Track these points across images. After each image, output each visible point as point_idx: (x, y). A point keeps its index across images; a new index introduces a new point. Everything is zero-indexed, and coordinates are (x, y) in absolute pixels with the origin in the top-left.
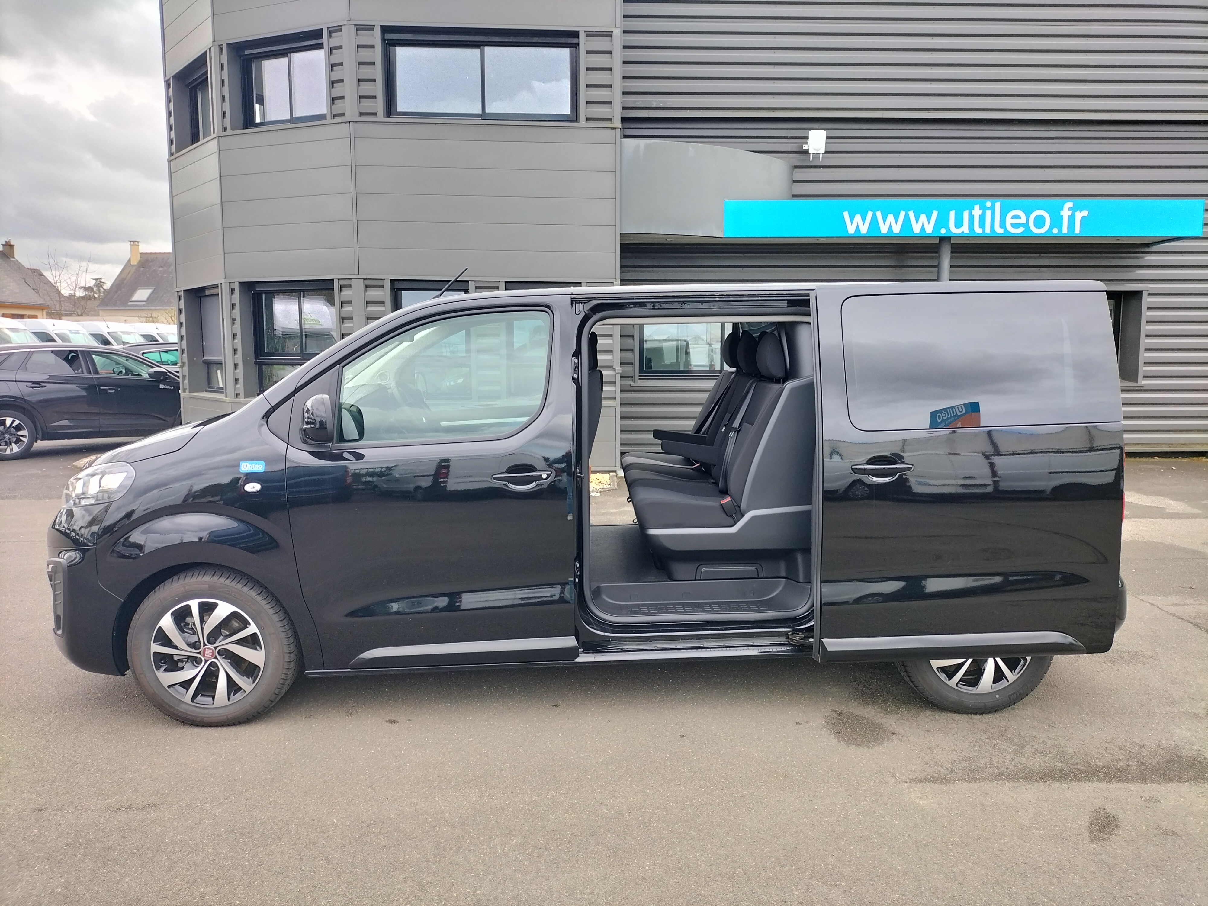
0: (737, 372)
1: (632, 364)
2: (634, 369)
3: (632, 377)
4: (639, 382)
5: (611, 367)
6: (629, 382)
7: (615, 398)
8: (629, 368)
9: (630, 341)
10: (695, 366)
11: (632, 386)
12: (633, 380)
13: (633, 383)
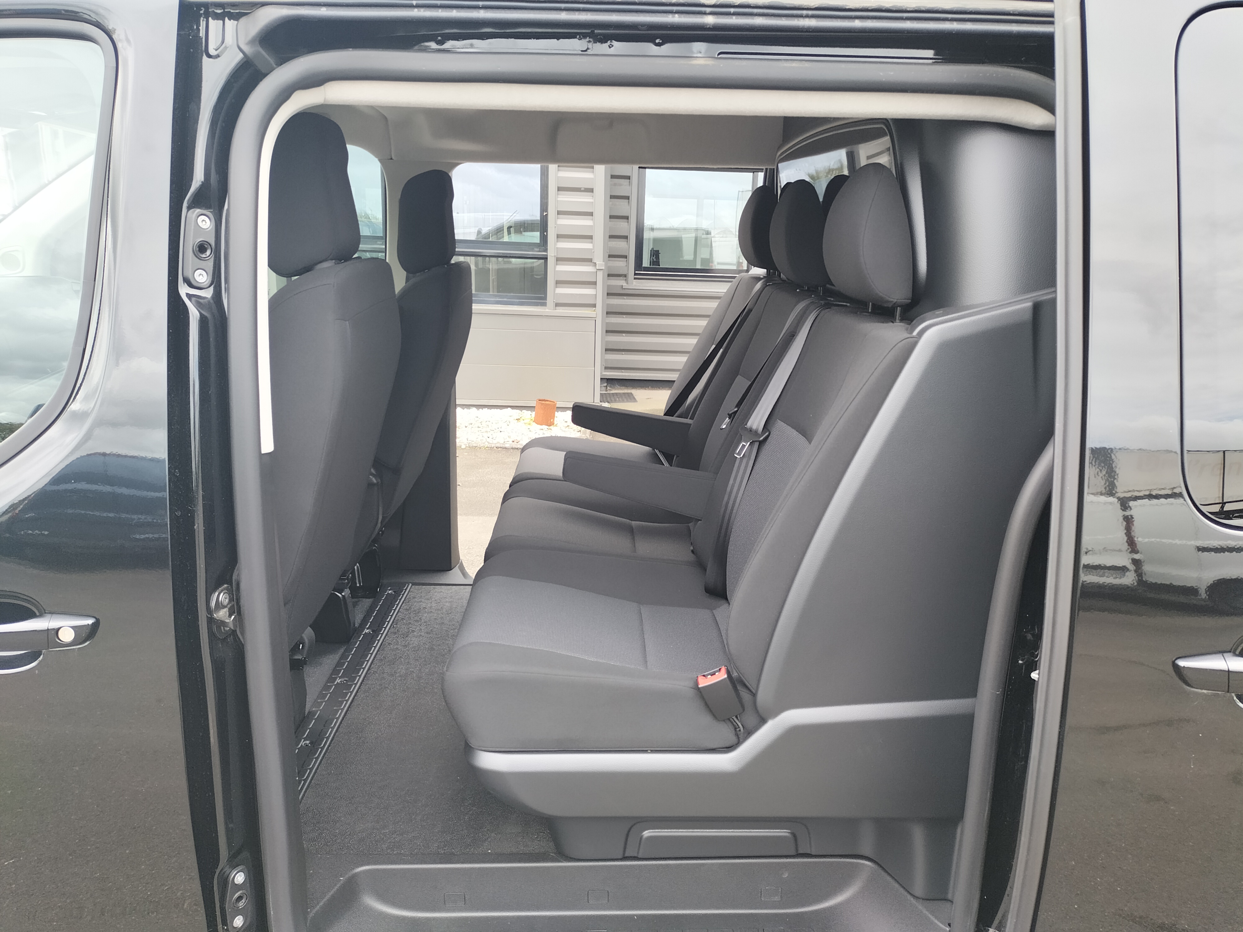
0: (768, 278)
1: (626, 257)
2: (627, 266)
3: (625, 276)
4: (634, 283)
5: (590, 260)
6: (621, 282)
7: (594, 306)
8: (619, 264)
9: (622, 224)
10: (718, 264)
11: (624, 289)
12: (626, 280)
13: (625, 284)
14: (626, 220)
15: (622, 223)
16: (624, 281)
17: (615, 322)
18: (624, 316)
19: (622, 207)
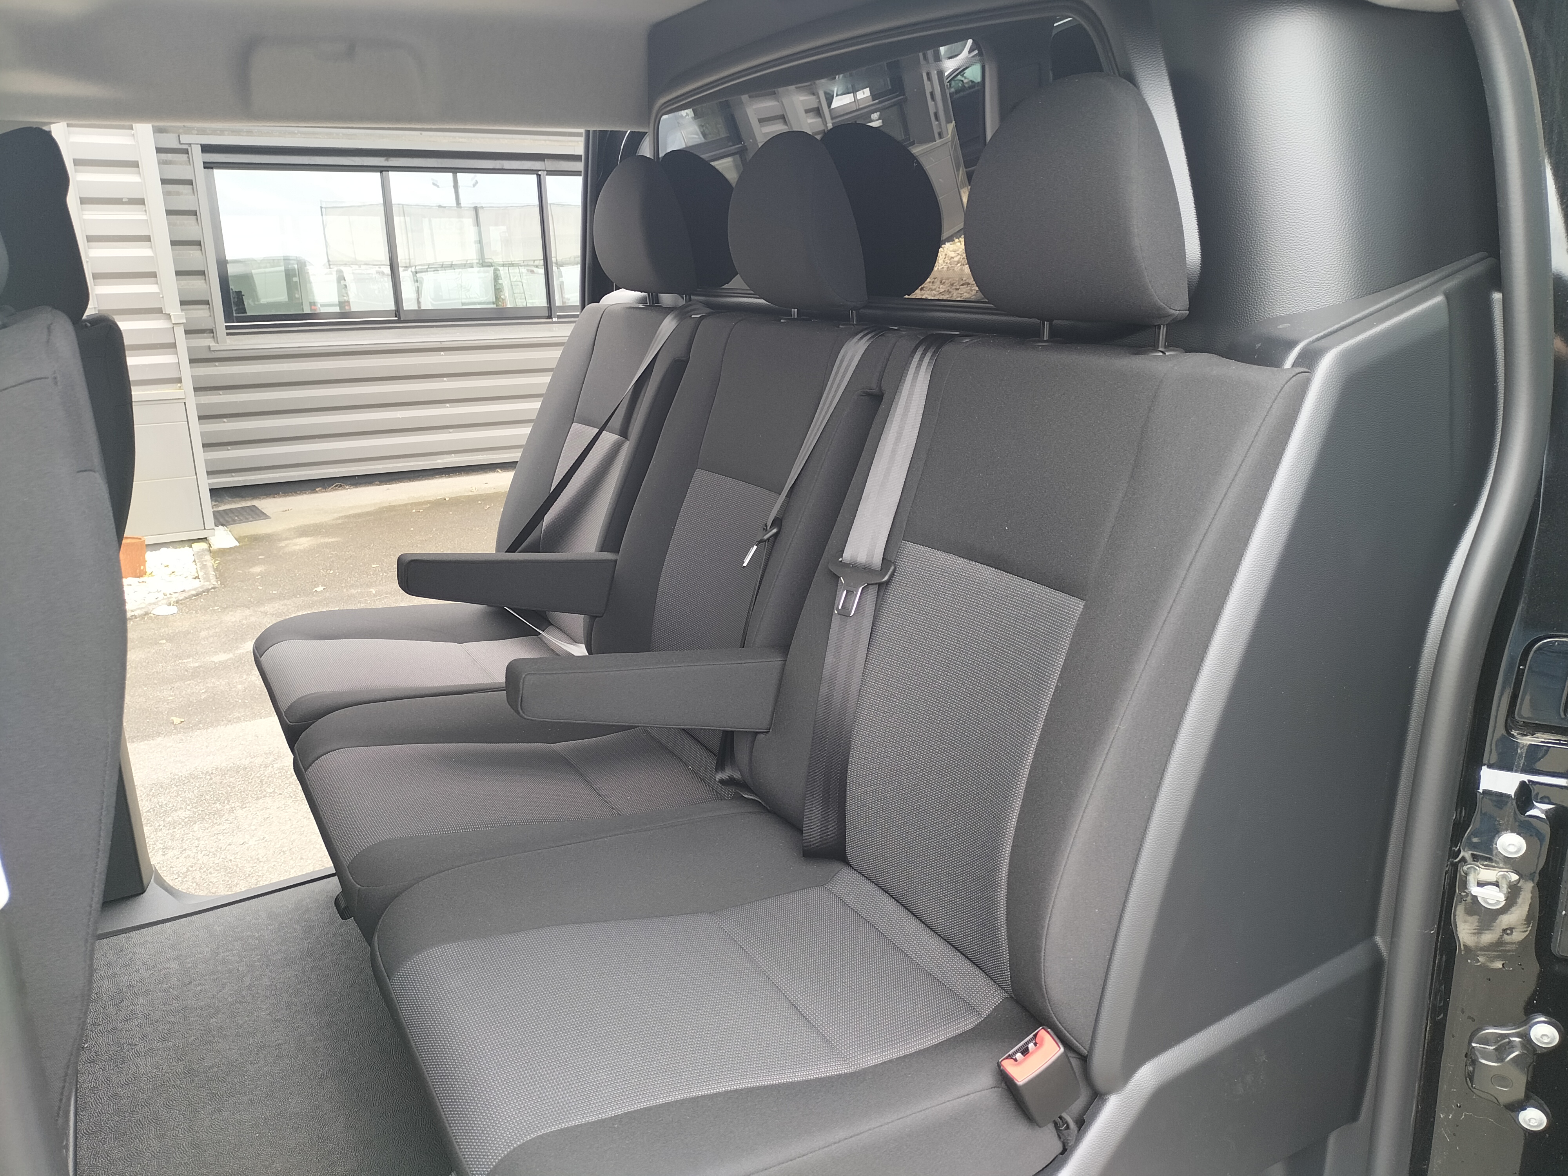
1: (207, 302)
2: (212, 316)
3: (212, 331)
4: (229, 341)
5: (159, 311)
7: (179, 380)
10: (322, 306)
11: (214, 351)
12: (214, 337)
13: (214, 344)
14: (198, 247)
15: (192, 252)
16: (212, 339)
17: (207, 402)
18: (221, 392)
19: (188, 228)
